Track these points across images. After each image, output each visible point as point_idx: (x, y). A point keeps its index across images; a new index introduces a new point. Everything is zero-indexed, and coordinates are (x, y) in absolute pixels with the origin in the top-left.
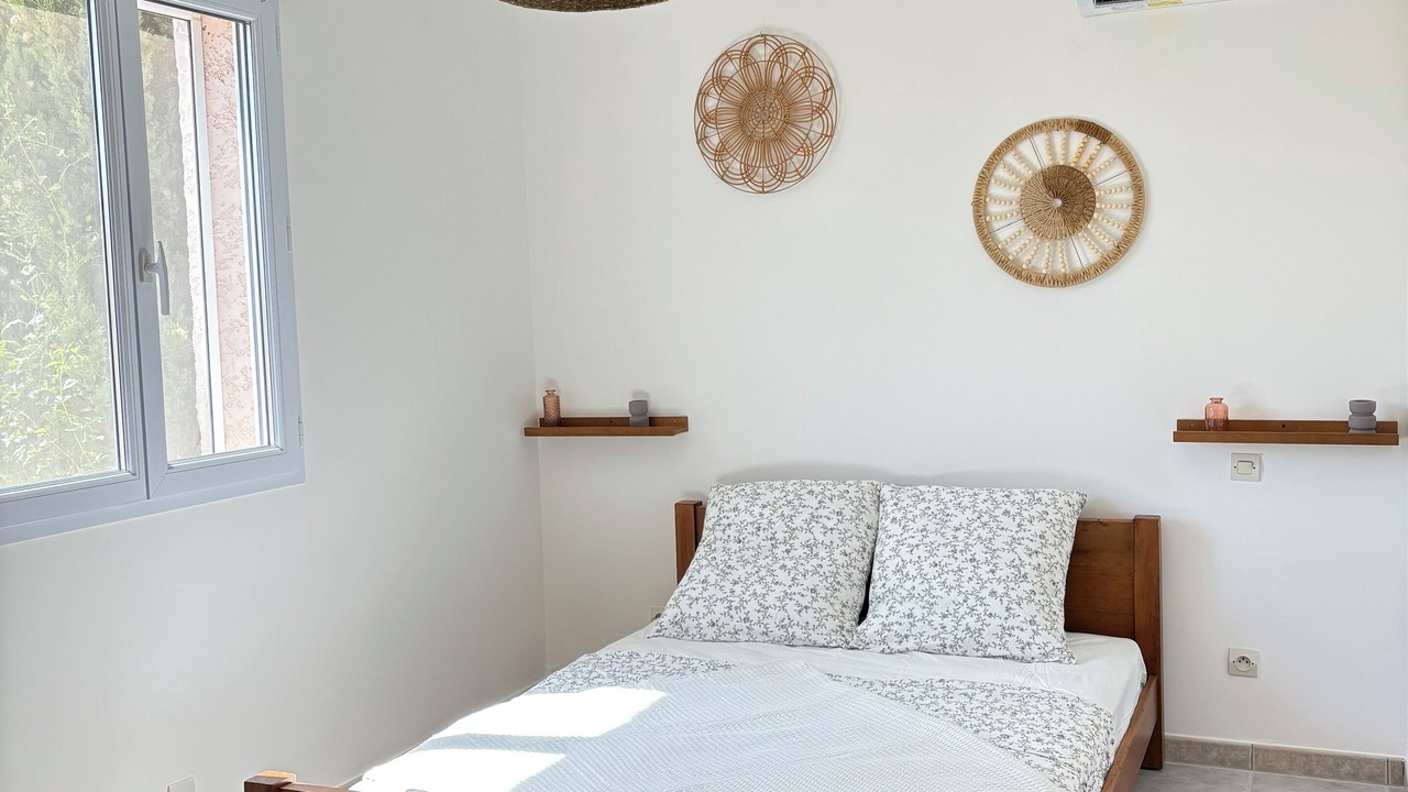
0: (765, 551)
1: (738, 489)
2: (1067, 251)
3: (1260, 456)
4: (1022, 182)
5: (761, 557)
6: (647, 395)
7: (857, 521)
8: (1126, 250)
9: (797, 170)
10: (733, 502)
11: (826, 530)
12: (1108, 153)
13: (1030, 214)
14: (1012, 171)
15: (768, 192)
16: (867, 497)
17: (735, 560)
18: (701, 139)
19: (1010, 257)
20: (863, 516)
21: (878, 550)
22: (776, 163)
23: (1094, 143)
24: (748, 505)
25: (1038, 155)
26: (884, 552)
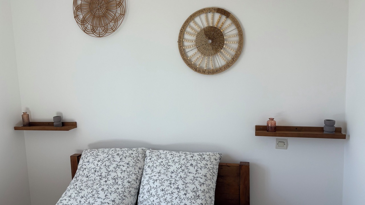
0: (97, 182)
1: (91, 153)
2: (214, 60)
3: (287, 140)
4: (196, 33)
5: (95, 184)
6: (61, 114)
7: (135, 167)
8: (236, 60)
9: (112, 28)
10: (88, 158)
11: (123, 171)
12: (229, 22)
13: (200, 46)
14: (192, 29)
15: (101, 37)
16: (140, 155)
17: (84, 186)
18: (76, 16)
19: (192, 63)
20: (138, 164)
21: (142, 179)
22: (104, 25)
23: (224, 18)
24: (93, 160)
25: (202, 22)
26: (144, 181)
